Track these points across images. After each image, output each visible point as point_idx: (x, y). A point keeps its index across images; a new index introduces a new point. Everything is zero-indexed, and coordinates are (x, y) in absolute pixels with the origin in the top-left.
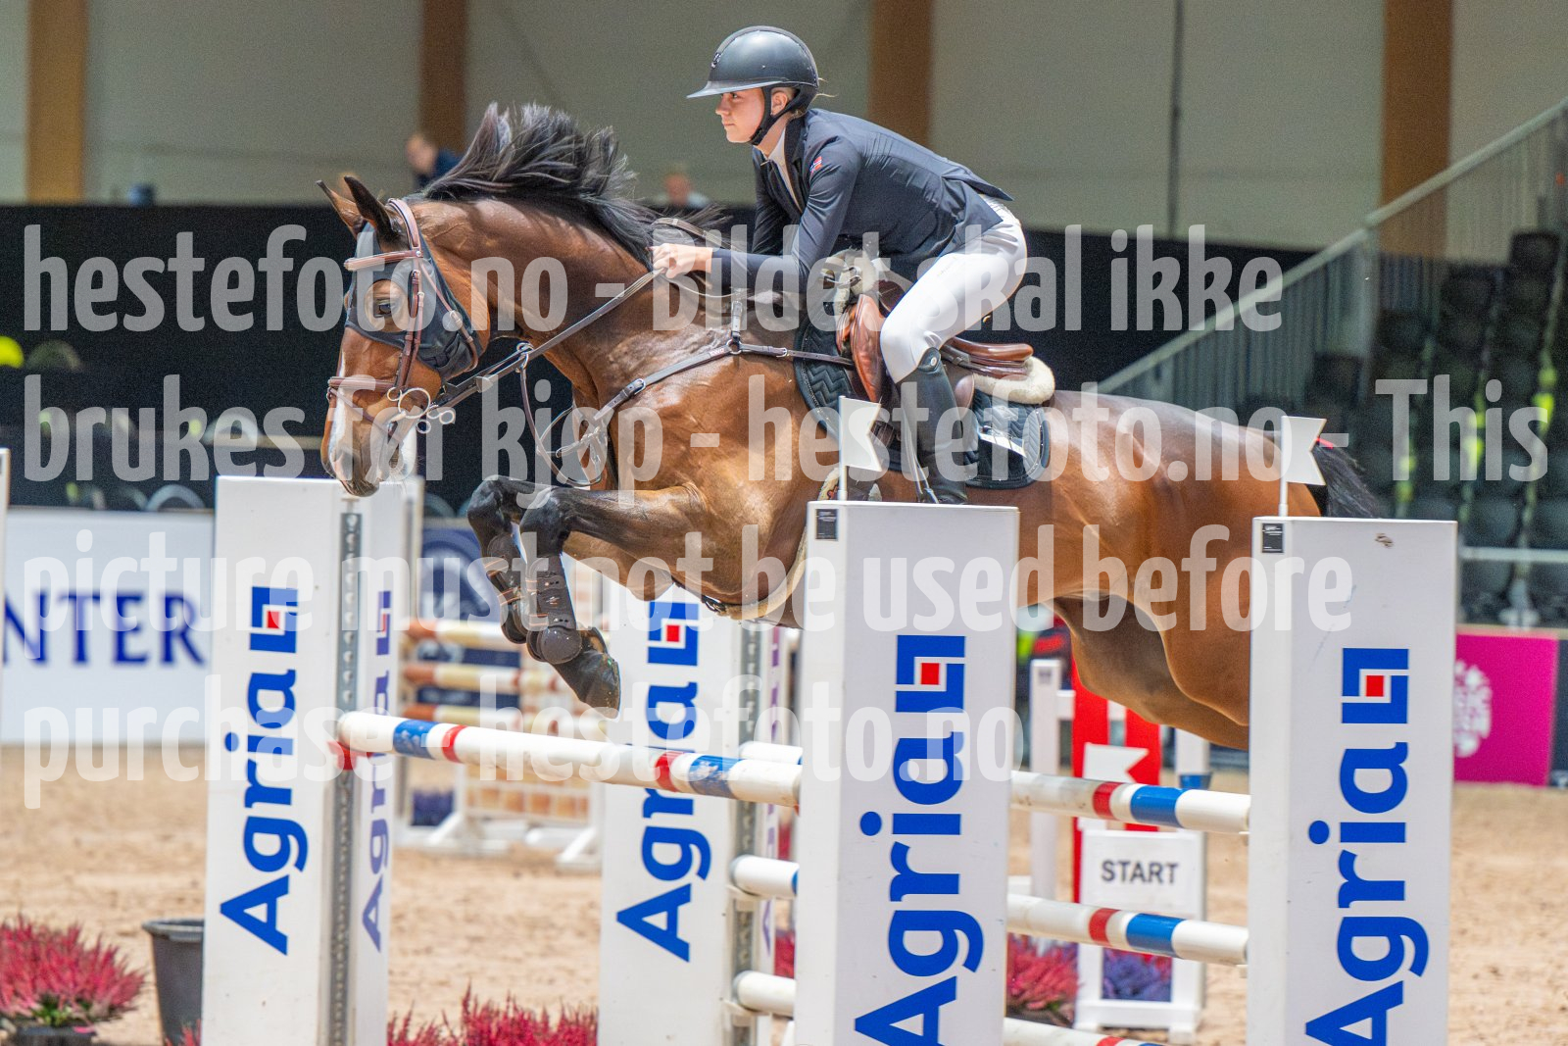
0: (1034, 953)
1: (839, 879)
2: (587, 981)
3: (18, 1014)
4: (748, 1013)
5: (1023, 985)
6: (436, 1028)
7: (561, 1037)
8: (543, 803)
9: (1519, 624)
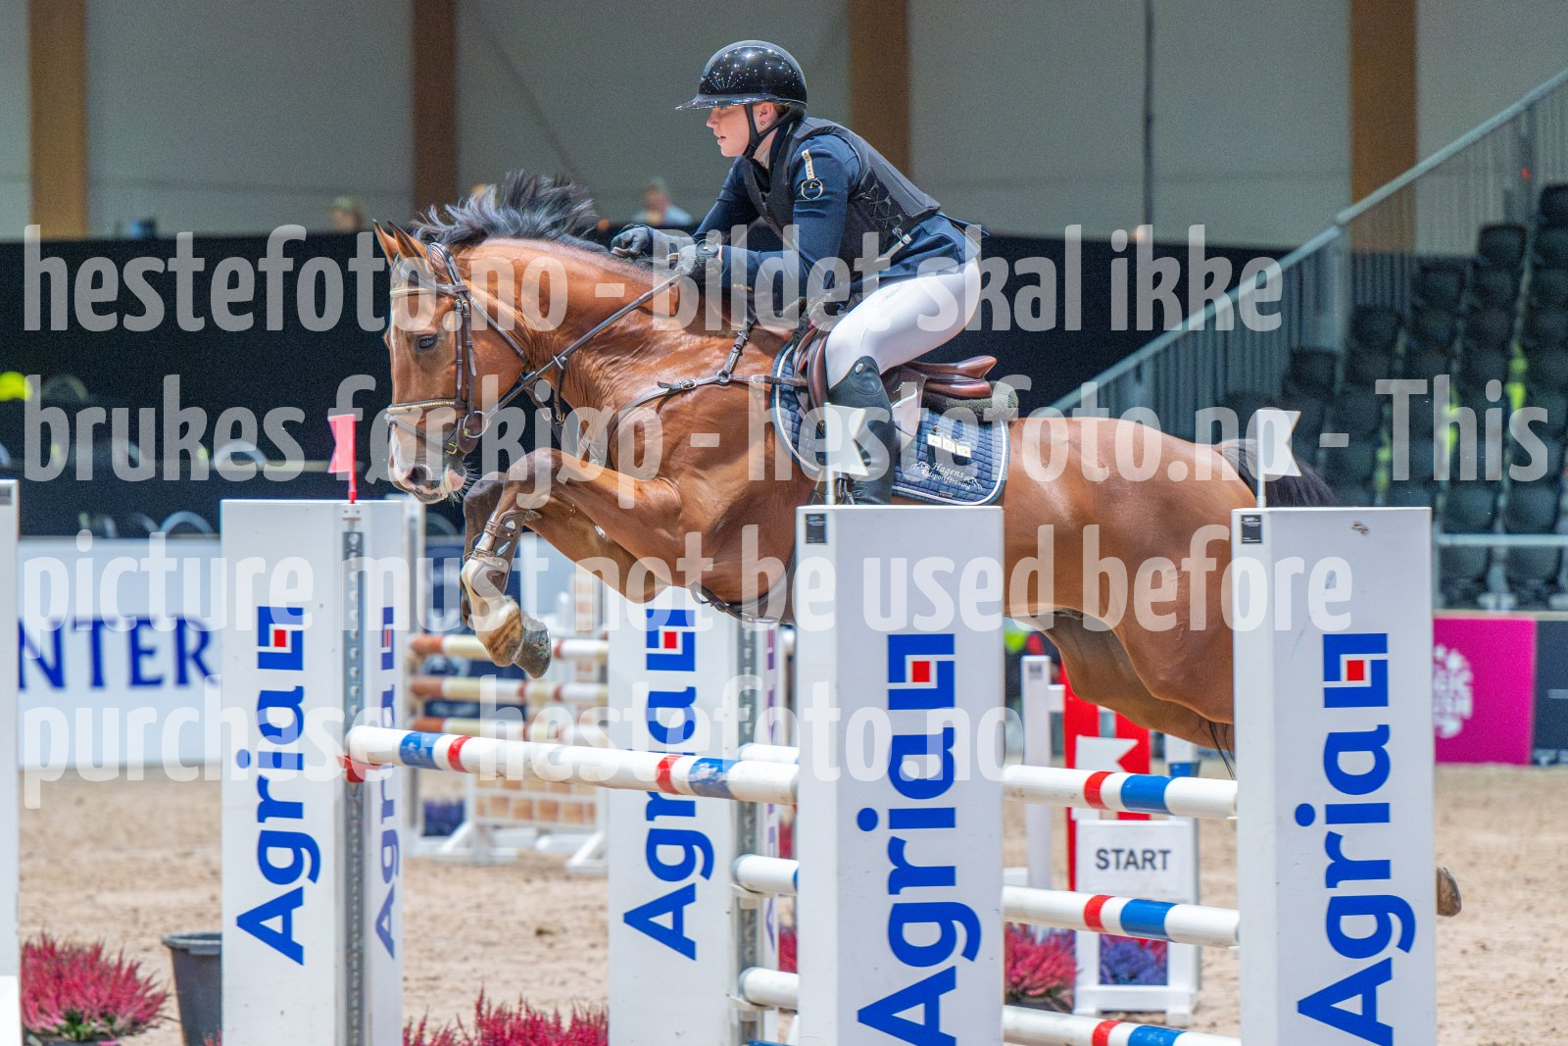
0: (1033, 941)
1: (839, 874)
2: (598, 981)
3: (43, 1029)
4: (754, 1008)
5: (1024, 973)
6: (451, 1032)
7: (574, 1035)
8: (551, 810)
9: (1498, 607)
